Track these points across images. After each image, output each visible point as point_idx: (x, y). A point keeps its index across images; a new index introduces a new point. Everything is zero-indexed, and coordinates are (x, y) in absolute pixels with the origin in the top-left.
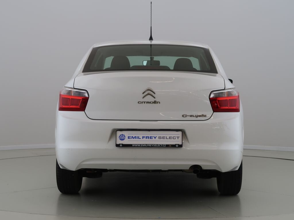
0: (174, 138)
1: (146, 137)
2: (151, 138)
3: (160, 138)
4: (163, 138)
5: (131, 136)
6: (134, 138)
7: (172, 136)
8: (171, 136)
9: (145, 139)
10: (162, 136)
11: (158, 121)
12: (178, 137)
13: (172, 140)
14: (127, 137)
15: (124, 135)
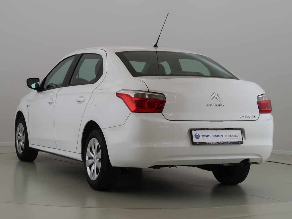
0: (236, 136)
1: (216, 135)
2: (219, 136)
3: (226, 136)
4: (228, 136)
5: (204, 134)
6: (206, 137)
7: (235, 134)
8: (233, 134)
9: (215, 137)
10: (227, 134)
11: (224, 122)
12: (239, 135)
13: (235, 137)
14: (201, 136)
15: (198, 134)
